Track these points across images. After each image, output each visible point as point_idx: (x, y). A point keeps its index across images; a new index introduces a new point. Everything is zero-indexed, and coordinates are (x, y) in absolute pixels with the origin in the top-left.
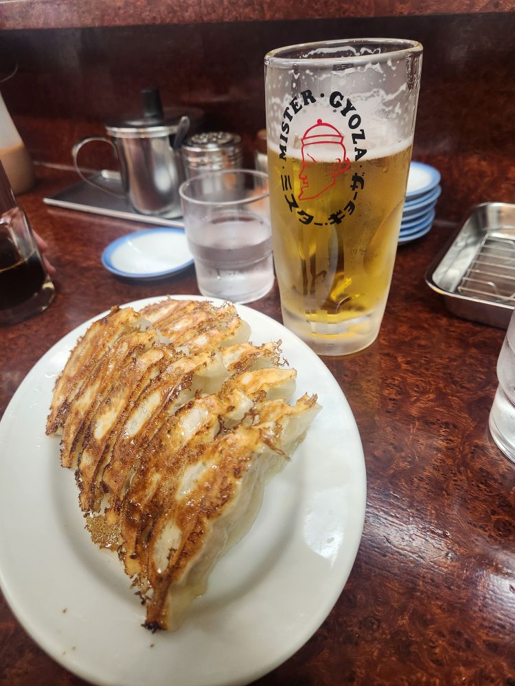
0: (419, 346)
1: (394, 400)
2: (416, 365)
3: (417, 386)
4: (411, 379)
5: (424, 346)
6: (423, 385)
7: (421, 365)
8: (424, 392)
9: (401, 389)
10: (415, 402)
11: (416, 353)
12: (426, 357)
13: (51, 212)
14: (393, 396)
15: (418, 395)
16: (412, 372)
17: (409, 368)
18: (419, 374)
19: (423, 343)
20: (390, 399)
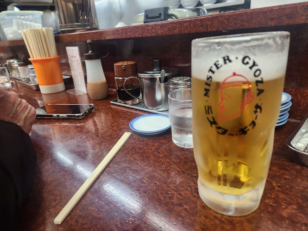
0: (285, 178)
1: (272, 206)
2: (284, 188)
3: (286, 200)
4: (282, 196)
5: (287, 179)
6: (289, 200)
7: (287, 189)
8: (290, 204)
9: (276, 200)
10: (285, 209)
11: (284, 182)
12: (289, 185)
13: (112, 106)
14: (271, 204)
15: (286, 205)
16: (282, 192)
17: (280, 190)
18: (286, 194)
19: (287, 177)
20: (270, 205)
